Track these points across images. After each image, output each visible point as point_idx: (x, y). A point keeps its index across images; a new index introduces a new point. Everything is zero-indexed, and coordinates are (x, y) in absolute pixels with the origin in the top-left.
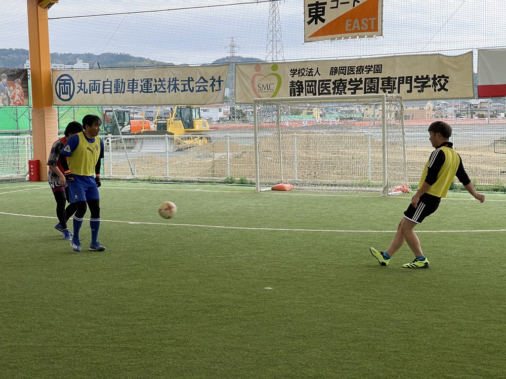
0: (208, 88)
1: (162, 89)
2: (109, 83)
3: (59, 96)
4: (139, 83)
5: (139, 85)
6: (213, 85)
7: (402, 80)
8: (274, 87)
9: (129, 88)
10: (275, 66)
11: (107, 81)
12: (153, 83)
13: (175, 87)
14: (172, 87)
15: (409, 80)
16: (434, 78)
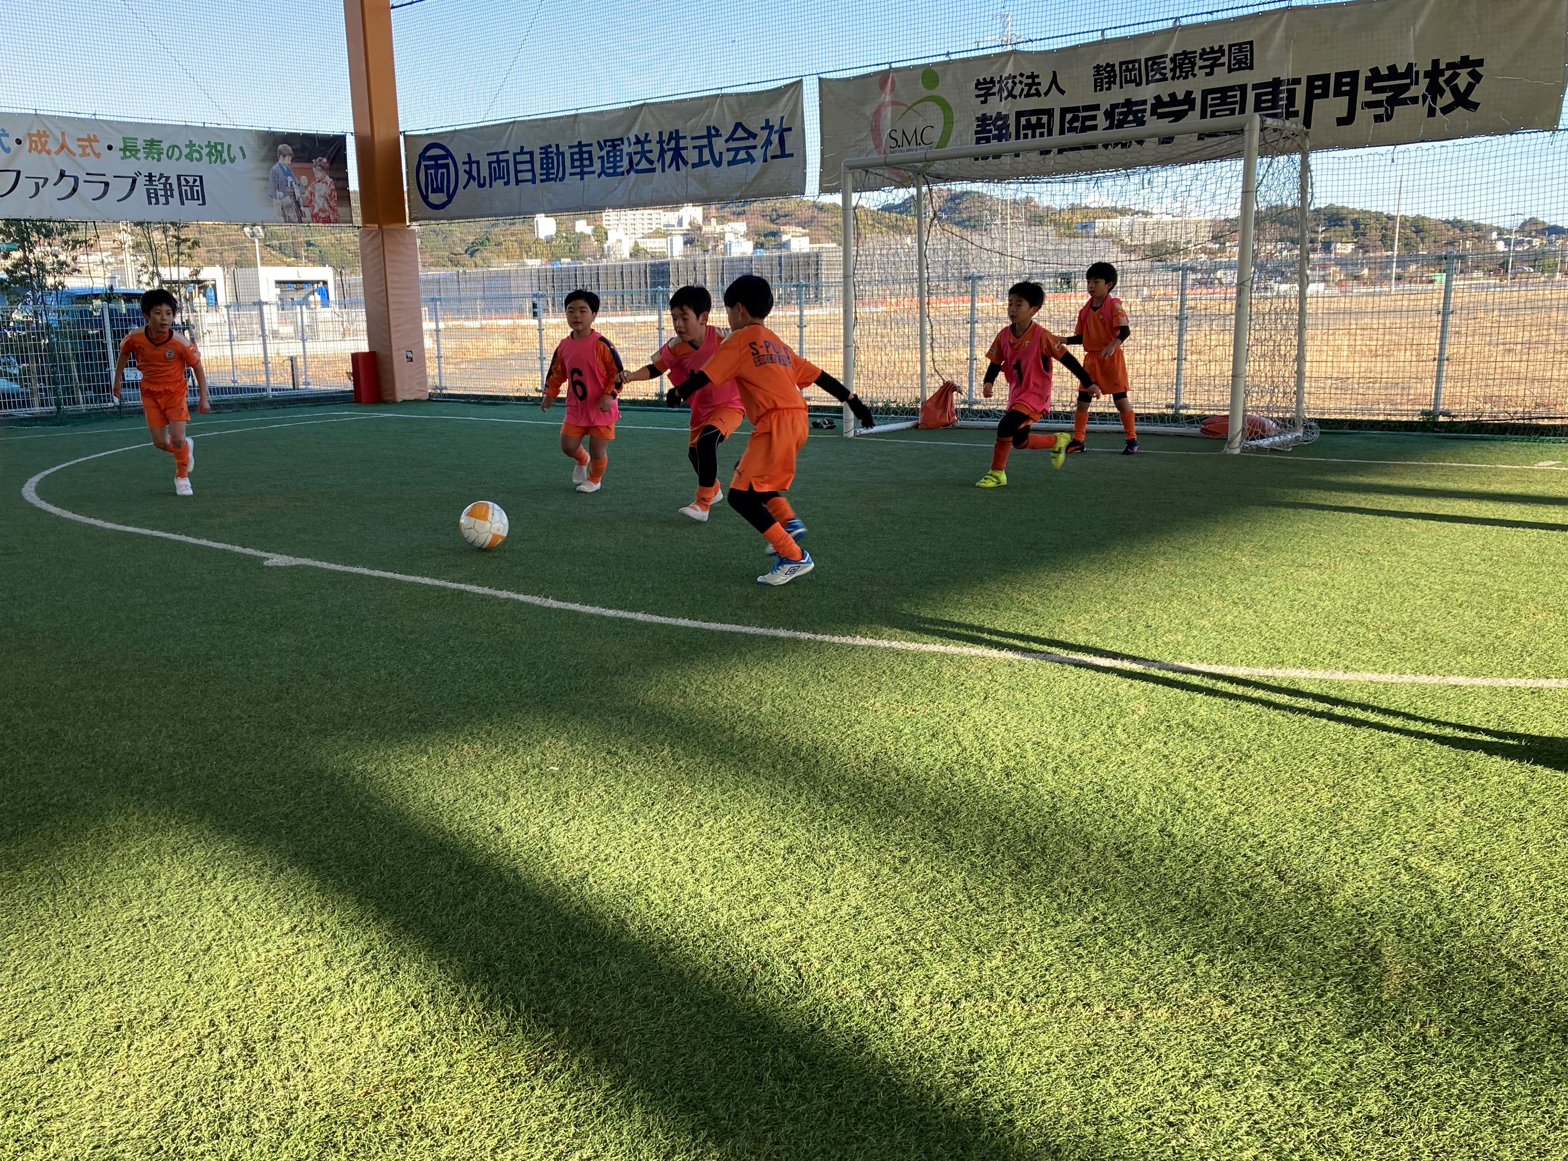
0: (757, 153)
1: (644, 165)
2: (527, 157)
3: (425, 198)
4: (596, 152)
5: (595, 159)
6: (768, 142)
7: (1320, 85)
8: (934, 135)
9: (573, 167)
11: (522, 152)
12: (626, 148)
13: (678, 156)
14: (669, 156)
15: (1346, 84)
16: (1434, 72)
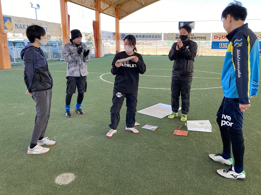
0: (158, 37)
1: (147, 37)
3: (122, 38)
4: (142, 36)
6: (159, 37)
7: (198, 37)
8: (172, 37)
9: (139, 37)
10: (172, 34)
12: (145, 36)
13: (150, 37)
15: (199, 37)
16: (204, 37)
